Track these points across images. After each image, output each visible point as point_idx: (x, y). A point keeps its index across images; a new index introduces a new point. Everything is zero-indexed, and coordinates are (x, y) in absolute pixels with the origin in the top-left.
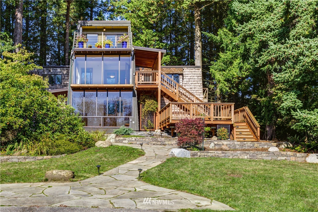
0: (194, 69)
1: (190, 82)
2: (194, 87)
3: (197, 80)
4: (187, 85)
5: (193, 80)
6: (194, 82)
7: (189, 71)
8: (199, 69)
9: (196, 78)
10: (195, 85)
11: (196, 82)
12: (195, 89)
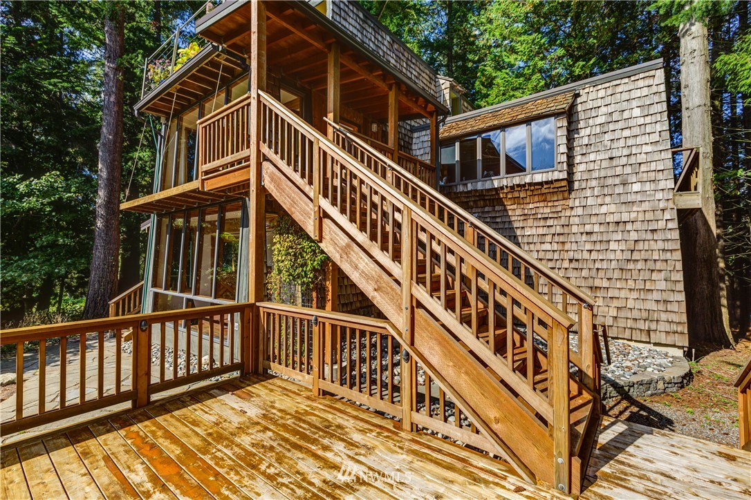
0: (626, 80)
1: (607, 137)
2: (626, 152)
3: (641, 121)
4: (593, 149)
5: (621, 125)
6: (627, 133)
7: (602, 93)
8: (652, 73)
9: (637, 112)
10: (630, 142)
11: (636, 131)
12: (633, 160)
